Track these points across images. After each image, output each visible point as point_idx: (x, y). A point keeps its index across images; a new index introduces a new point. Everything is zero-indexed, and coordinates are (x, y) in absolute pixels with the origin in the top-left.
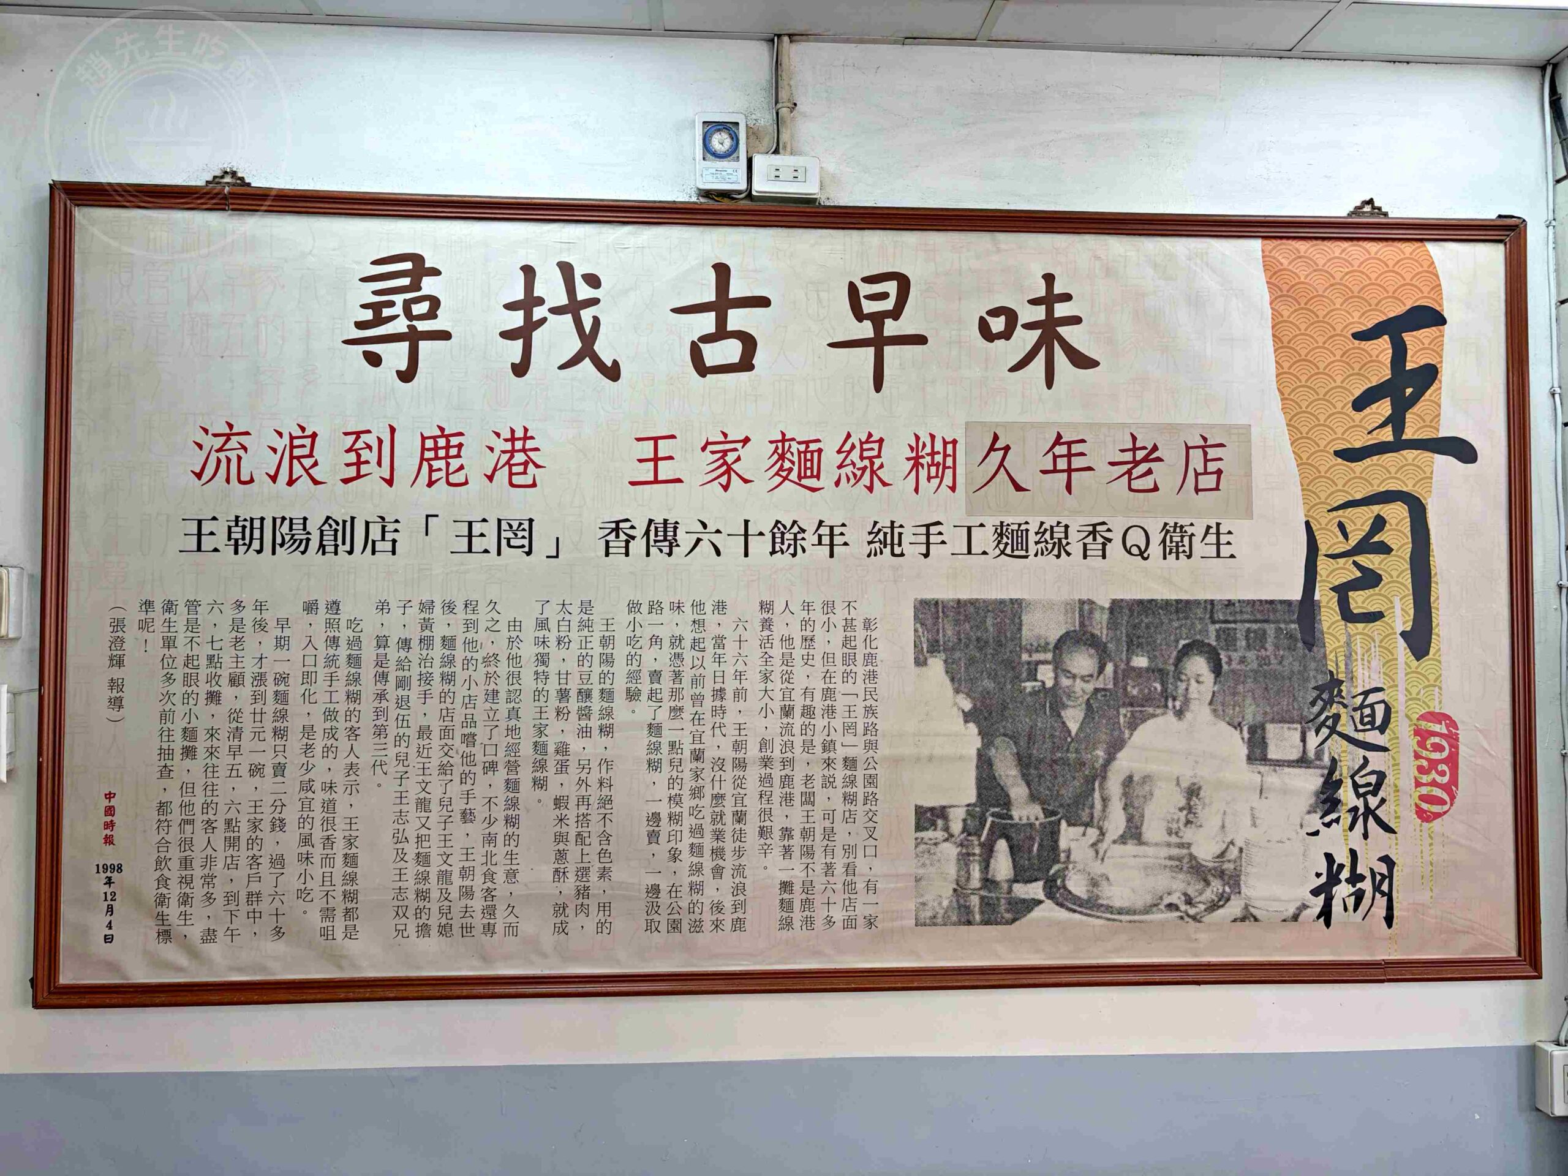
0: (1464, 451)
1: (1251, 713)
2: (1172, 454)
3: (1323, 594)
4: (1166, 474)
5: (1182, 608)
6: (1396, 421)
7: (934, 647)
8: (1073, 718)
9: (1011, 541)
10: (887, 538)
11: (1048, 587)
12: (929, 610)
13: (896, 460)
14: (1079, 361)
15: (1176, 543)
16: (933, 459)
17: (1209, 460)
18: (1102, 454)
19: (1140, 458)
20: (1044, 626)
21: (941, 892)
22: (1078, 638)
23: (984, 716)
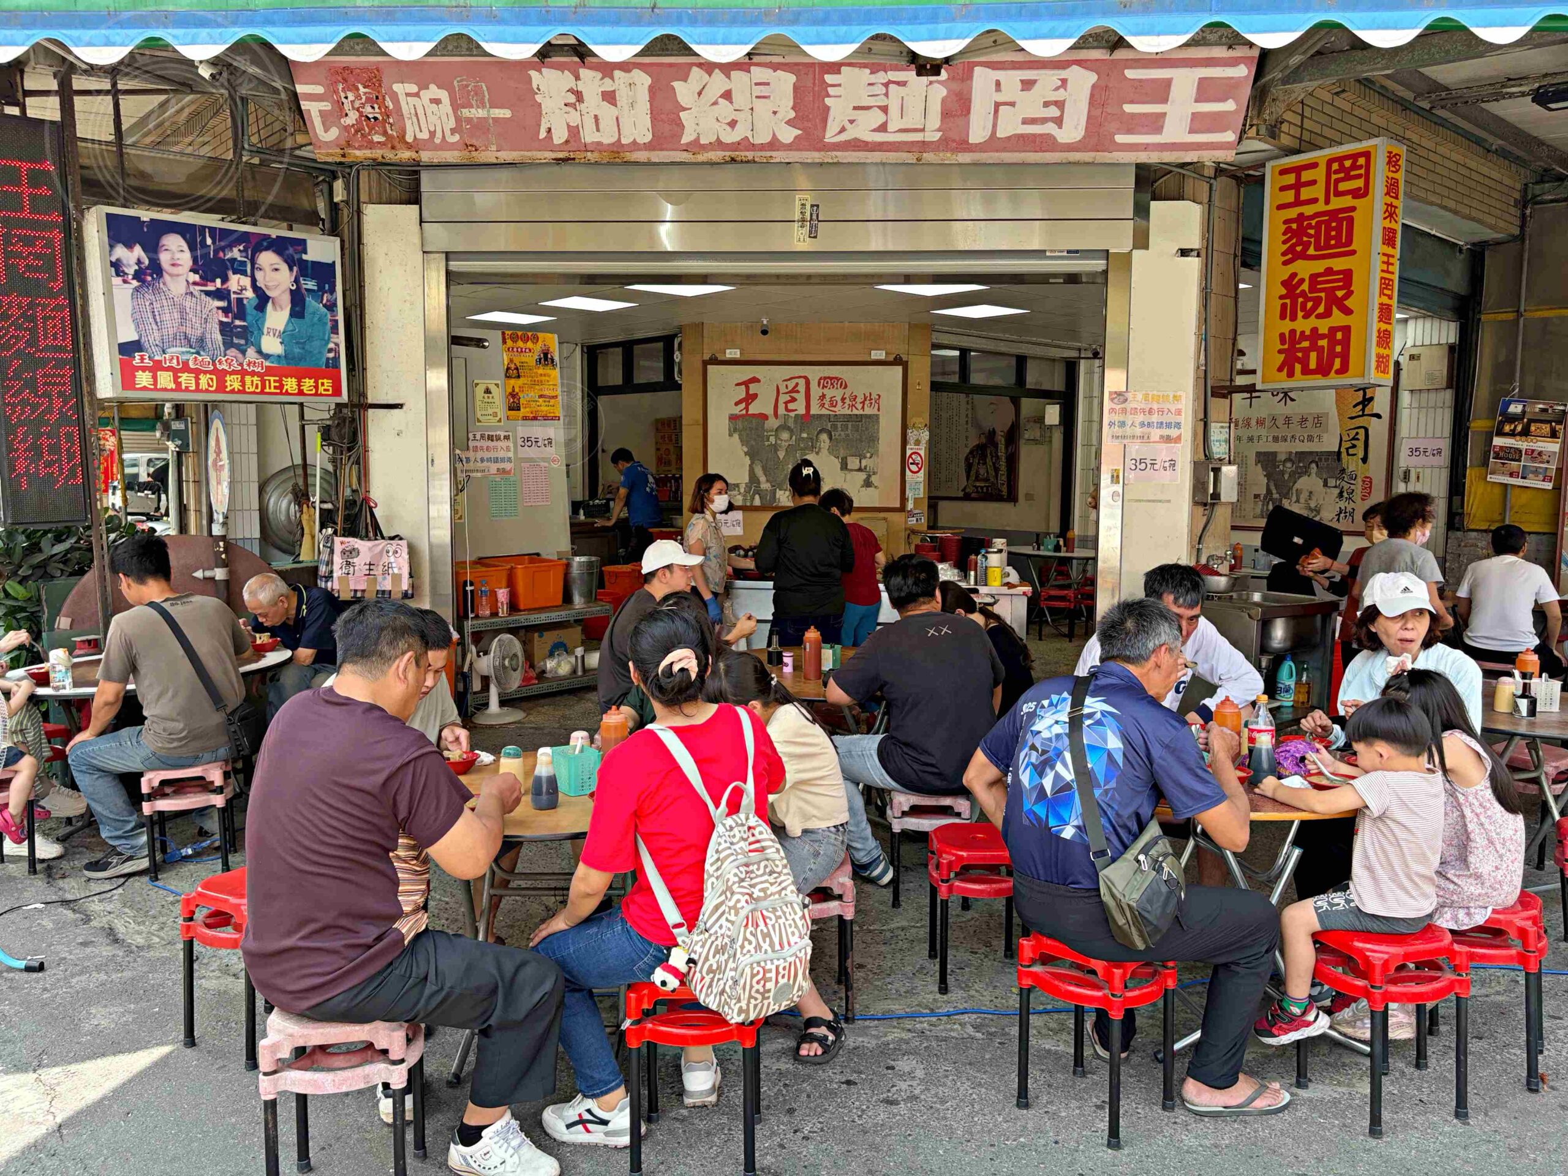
0: (1378, 416)
2: (1310, 419)
3: (1343, 450)
4: (1309, 424)
6: (1363, 410)
8: (1286, 477)
9: (1276, 439)
10: (1251, 439)
11: (1282, 449)
12: (1258, 454)
13: (1253, 423)
14: (1292, 400)
15: (1310, 439)
16: (1260, 422)
17: (1319, 420)
18: (1296, 420)
19: (1303, 420)
20: (1282, 457)
21: (1258, 511)
22: (1289, 460)
23: (1268, 476)
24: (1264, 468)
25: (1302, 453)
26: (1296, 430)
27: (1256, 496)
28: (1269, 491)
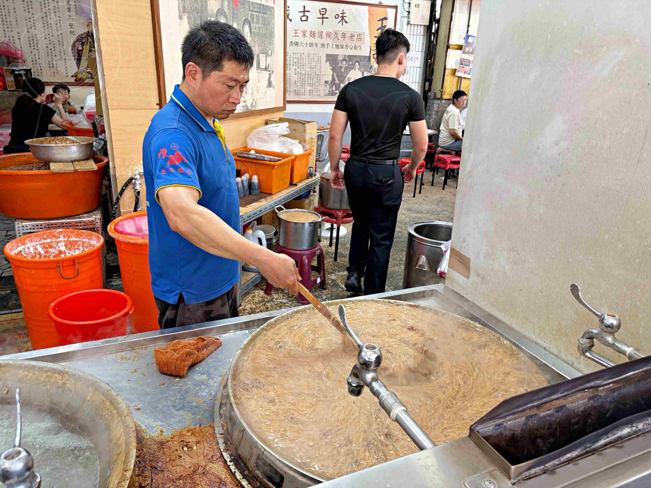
1: (362, 70)
2: (356, 36)
3: (371, 55)
4: (355, 38)
5: (356, 56)
7: (328, 60)
8: (343, 70)
9: (337, 46)
10: (323, 45)
11: (341, 53)
12: (327, 55)
13: (324, 35)
14: (346, 22)
15: (355, 48)
16: (329, 35)
17: (360, 37)
18: (348, 35)
19: (352, 36)
20: (340, 58)
21: (327, 92)
22: (344, 60)
23: (333, 69)
24: (331, 65)
25: (352, 56)
26: (347, 41)
27: (326, 82)
28: (333, 79)
